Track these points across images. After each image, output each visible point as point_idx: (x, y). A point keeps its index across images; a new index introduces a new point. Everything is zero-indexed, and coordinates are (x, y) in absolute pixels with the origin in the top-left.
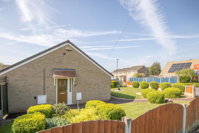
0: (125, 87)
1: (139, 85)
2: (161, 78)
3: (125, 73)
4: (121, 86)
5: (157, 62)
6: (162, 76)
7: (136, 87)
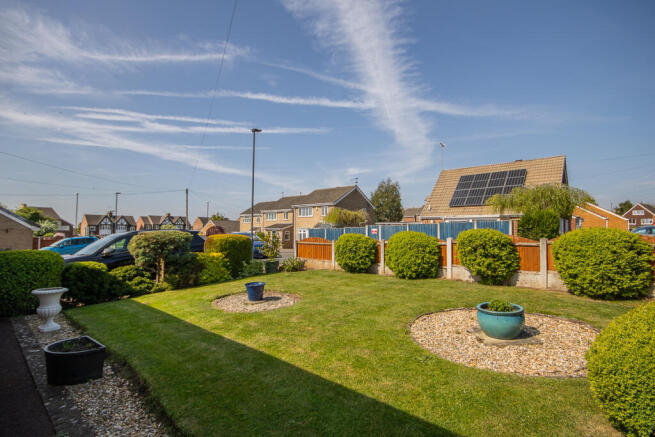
0: (295, 269)
1: (377, 254)
2: (441, 225)
3: (290, 215)
4: (273, 268)
5: (389, 181)
6: (432, 221)
7: (360, 271)
